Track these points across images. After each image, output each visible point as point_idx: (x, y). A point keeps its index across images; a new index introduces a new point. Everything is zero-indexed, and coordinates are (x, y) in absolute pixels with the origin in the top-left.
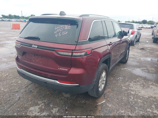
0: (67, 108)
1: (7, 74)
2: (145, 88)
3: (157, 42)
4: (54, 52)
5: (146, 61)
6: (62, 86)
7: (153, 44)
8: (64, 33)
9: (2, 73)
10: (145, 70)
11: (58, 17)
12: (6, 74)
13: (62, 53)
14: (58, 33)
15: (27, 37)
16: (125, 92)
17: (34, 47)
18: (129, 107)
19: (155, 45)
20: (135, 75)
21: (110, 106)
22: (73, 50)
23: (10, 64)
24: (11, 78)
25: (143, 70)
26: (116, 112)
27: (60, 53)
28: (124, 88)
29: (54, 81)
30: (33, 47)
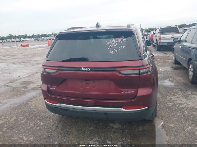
0: (129, 140)
1: (15, 118)
2: (188, 99)
3: (161, 50)
4: (116, 73)
5: (166, 71)
6: (130, 113)
7: (158, 52)
8: (121, 48)
9: (5, 117)
10: (173, 81)
11: (107, 30)
12: (12, 117)
13: (126, 72)
14: (112, 49)
15: (67, 59)
16: (175, 108)
17: (85, 71)
18: (191, 122)
19: (162, 53)
20: (168, 87)
21: (172, 125)
22: (140, 66)
23: (6, 103)
24: (25, 120)
25: (172, 81)
26: (184, 130)
27: (123, 72)
28: (169, 103)
29: (118, 108)
30: (83, 71)
